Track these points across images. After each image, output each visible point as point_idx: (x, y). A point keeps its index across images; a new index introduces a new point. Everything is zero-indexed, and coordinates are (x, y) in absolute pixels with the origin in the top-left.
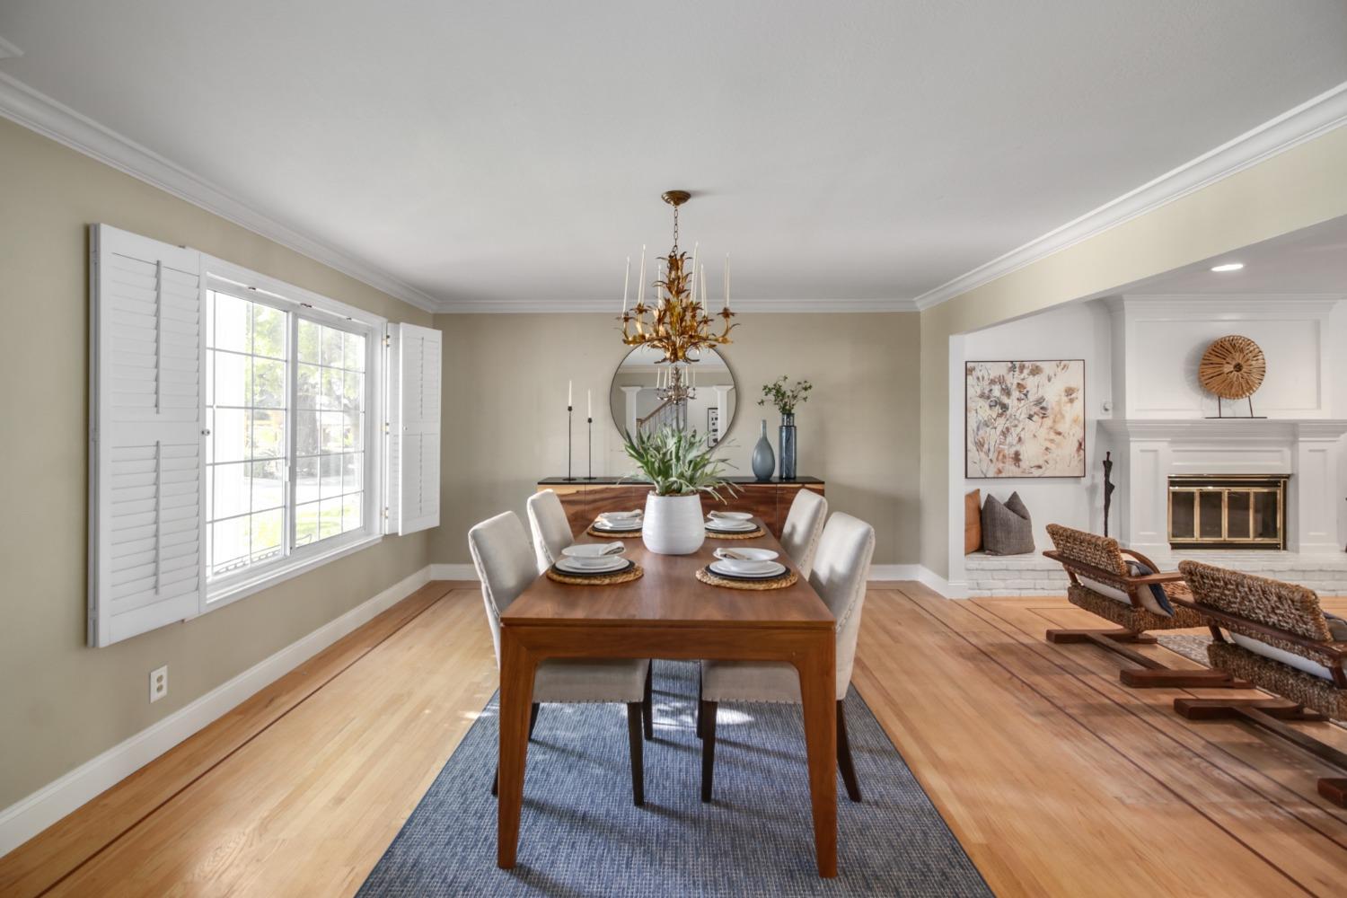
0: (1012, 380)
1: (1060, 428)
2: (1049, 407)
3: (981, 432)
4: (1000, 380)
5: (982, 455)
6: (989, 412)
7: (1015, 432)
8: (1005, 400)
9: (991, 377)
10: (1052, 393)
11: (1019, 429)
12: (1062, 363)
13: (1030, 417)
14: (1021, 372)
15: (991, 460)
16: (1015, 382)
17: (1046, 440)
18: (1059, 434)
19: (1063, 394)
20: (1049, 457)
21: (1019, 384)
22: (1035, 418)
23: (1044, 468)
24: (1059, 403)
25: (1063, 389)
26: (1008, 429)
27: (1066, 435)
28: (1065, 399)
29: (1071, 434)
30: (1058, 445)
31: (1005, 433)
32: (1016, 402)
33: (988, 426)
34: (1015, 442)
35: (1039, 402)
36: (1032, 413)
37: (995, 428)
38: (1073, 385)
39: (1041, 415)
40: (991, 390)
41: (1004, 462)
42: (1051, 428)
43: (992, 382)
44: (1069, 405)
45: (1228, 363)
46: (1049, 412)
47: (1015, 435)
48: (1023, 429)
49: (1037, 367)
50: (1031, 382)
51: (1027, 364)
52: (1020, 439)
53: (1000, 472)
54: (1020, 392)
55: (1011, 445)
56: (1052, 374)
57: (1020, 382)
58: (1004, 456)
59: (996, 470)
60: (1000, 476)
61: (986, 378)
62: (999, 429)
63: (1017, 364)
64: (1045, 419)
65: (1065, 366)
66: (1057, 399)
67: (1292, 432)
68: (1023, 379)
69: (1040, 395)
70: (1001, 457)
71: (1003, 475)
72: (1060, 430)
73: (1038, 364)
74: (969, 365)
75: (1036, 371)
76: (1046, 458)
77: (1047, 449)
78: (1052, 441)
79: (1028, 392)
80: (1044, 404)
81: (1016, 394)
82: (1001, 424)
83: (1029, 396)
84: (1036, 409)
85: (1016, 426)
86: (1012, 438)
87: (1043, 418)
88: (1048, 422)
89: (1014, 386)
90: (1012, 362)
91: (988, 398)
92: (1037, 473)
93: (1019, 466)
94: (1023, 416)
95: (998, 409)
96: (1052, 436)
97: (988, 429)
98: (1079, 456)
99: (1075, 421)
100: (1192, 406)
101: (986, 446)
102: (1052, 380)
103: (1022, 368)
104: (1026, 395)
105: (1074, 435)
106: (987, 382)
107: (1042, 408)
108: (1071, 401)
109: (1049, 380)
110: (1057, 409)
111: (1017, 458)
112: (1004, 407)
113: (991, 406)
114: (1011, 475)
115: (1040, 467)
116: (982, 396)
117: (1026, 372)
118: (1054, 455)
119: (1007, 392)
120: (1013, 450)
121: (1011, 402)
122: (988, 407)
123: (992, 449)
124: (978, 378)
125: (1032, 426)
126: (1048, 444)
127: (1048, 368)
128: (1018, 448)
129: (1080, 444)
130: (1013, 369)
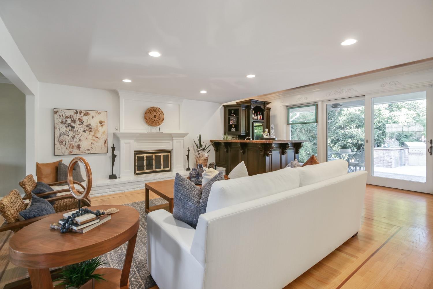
0: (76, 117)
1: (97, 135)
2: (93, 128)
3: (62, 137)
4: (71, 117)
5: (62, 146)
6: (65, 129)
7: (77, 137)
8: (73, 124)
9: (66, 115)
10: (94, 123)
11: (79, 136)
12: (98, 112)
13: (85, 131)
14: (80, 114)
15: (67, 148)
16: (78, 118)
17: (91, 140)
18: (97, 137)
19: (99, 123)
20: (93, 146)
21: (79, 119)
22: (87, 132)
23: (91, 150)
24: (97, 126)
25: (98, 121)
26: (74, 136)
27: (100, 138)
28: (99, 125)
29: (102, 137)
30: (97, 142)
31: (73, 137)
32: (78, 126)
33: (65, 135)
34: (77, 141)
35: (88, 126)
36: (85, 130)
37: (69, 136)
38: (102, 120)
39: (90, 131)
40: (66, 121)
41: (73, 149)
42: (94, 135)
43: (67, 117)
44: (101, 127)
45: (151, 115)
46: (92, 130)
47: (77, 138)
48: (81, 136)
49: (87, 113)
50: (85, 118)
51: (83, 111)
52: (80, 140)
53: (71, 152)
54: (80, 122)
55: (76, 142)
56: (94, 115)
57: (80, 118)
58: (73, 146)
59: (69, 152)
60: (71, 154)
61: (64, 115)
62: (70, 136)
63: (79, 111)
64: (91, 132)
65: (99, 113)
66: (96, 125)
67: (171, 137)
68: (81, 117)
69: (89, 123)
70: (71, 147)
71: (72, 154)
72: (97, 136)
73: (88, 111)
74: (55, 110)
75: (87, 114)
76: (91, 146)
77: (92, 143)
78: (94, 140)
79: (83, 122)
80: (90, 127)
81: (78, 122)
82: (71, 134)
83: (84, 123)
84: (87, 128)
85: (78, 135)
86: (77, 139)
87: (90, 132)
88: (92, 133)
89: (77, 119)
90: (76, 110)
91: (65, 123)
92: (87, 152)
93: (80, 150)
94: (81, 131)
95: (70, 128)
96: (94, 138)
97: (65, 136)
98: (105, 145)
99: (104, 133)
100: (143, 128)
101: (64, 143)
102: (94, 118)
103: (81, 113)
104: (83, 123)
105: (103, 138)
106: (64, 117)
107: (90, 128)
108: (102, 126)
109: (93, 118)
110: (96, 128)
111: (79, 147)
112: (73, 127)
113: (66, 127)
114: (76, 153)
115: (89, 150)
116: (62, 123)
117: (82, 114)
118: (95, 145)
119: (74, 122)
120: (77, 144)
121: (76, 125)
122: (65, 127)
123: (67, 144)
124: (60, 116)
125: (86, 135)
126: (92, 141)
127: (92, 114)
128: (79, 143)
129: (106, 141)
130: (76, 112)
